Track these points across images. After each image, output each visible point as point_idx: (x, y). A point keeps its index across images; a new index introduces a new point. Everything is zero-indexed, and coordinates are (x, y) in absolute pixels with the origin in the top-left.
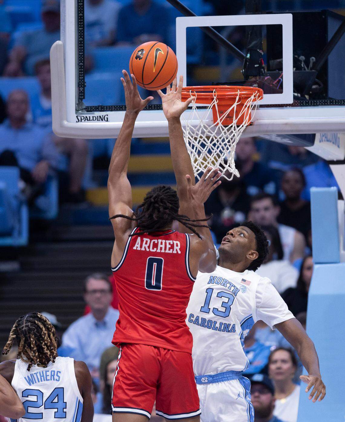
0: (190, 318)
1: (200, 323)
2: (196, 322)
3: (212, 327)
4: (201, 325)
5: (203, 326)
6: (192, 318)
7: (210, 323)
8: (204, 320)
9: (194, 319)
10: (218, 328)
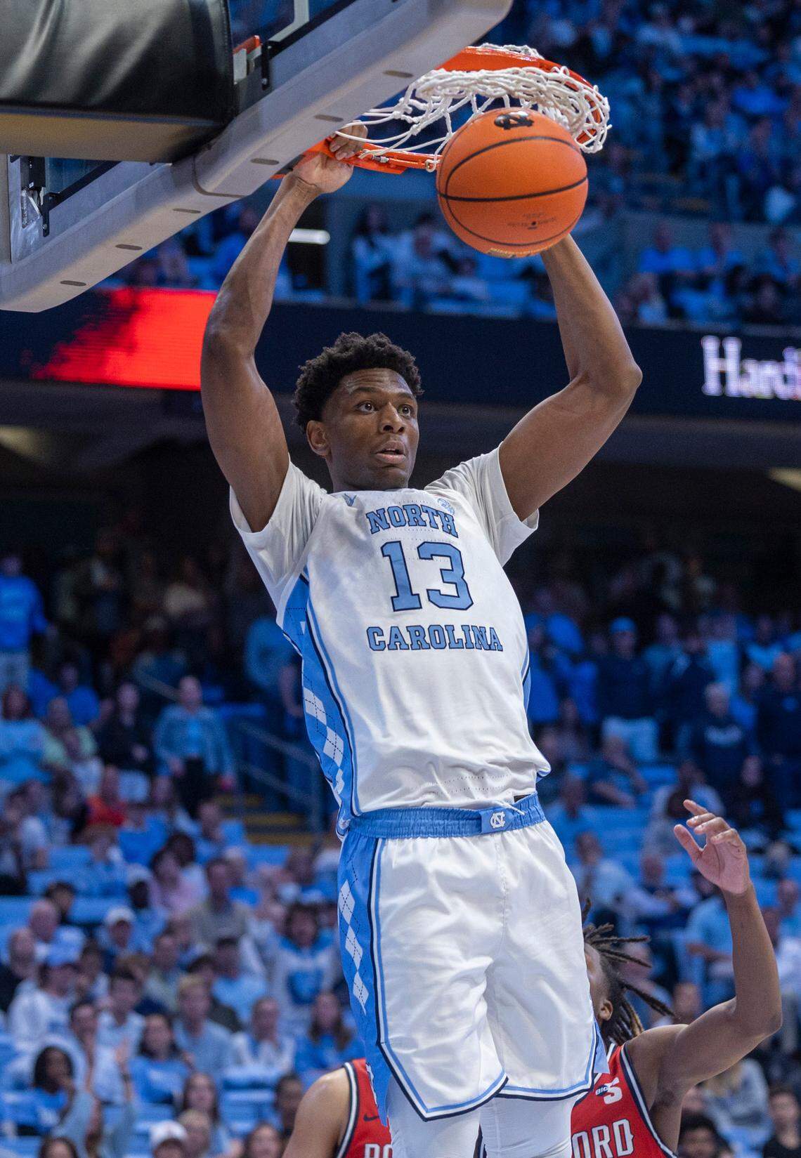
0: (372, 640)
1: (408, 642)
2: (398, 644)
3: (448, 642)
4: (415, 646)
5: (420, 647)
6: (378, 639)
7: (436, 632)
8: (416, 631)
9: (386, 638)
10: (464, 641)
